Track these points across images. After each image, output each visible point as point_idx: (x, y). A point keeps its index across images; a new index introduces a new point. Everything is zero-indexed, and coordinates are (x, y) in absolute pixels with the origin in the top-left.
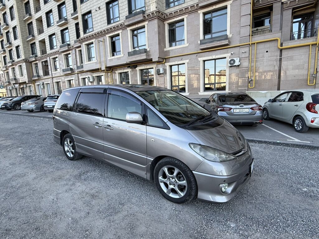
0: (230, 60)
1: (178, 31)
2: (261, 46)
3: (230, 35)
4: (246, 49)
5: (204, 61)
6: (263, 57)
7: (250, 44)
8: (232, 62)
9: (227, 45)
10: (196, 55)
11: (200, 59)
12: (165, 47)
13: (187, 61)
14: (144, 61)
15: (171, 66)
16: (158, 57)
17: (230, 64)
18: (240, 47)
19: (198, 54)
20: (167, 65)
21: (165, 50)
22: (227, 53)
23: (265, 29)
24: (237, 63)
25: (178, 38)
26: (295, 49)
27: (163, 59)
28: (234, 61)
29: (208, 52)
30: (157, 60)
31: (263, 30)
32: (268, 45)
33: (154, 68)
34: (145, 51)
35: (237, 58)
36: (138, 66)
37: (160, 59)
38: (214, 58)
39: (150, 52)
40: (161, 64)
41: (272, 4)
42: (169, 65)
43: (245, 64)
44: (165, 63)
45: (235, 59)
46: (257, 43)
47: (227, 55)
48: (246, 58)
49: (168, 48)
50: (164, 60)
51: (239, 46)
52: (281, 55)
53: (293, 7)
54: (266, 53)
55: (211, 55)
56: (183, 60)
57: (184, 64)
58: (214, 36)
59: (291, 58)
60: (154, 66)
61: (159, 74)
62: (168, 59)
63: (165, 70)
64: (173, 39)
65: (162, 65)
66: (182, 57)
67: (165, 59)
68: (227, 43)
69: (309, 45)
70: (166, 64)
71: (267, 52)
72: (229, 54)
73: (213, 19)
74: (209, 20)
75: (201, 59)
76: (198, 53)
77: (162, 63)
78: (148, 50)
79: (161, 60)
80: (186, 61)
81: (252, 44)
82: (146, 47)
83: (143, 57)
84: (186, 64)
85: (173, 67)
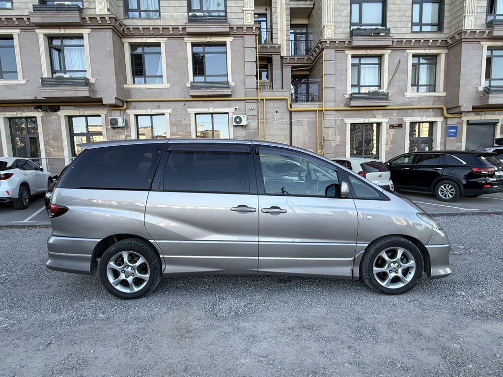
0: (234, 116)
1: (148, 61)
2: (270, 104)
3: (232, 84)
4: (253, 106)
5: (196, 114)
6: (273, 118)
7: (257, 100)
8: (238, 120)
9: (229, 96)
10: (184, 103)
11: (190, 110)
12: (126, 83)
13: (170, 111)
14: (79, 100)
15: (137, 116)
16: (116, 98)
17: (235, 122)
18: (247, 101)
19: (187, 103)
20: (131, 113)
21: (126, 86)
22: (229, 107)
23: (265, 84)
24: (244, 123)
25: (148, 70)
26: (304, 113)
27: (123, 101)
28: (241, 120)
29: (202, 102)
30: (113, 102)
31: (263, 84)
32: (277, 104)
33: (103, 116)
34: (86, 82)
35: (244, 116)
36: (61, 107)
37: (118, 101)
38: (212, 112)
39: (95, 85)
40: (119, 111)
41: (271, 55)
42: (135, 115)
43: (254, 124)
44: (126, 109)
45: (241, 116)
46: (266, 100)
47: (231, 110)
48: (254, 117)
49: (129, 85)
50: (125, 104)
51: (245, 100)
52: (291, 119)
53: (292, 65)
54: (276, 114)
55: (208, 107)
56: (162, 109)
57: (164, 114)
58: (209, 79)
59: (300, 123)
60: (103, 112)
61: (114, 128)
62: (130, 103)
63: (126, 122)
64: (139, 69)
65: (121, 112)
66: (159, 103)
67: (127, 102)
68: (230, 93)
69: (316, 111)
70: (128, 111)
71: (277, 112)
72: (233, 109)
73: (206, 55)
74: (201, 55)
75: (192, 111)
76: (187, 101)
77: (121, 108)
78: (92, 81)
79: (119, 103)
80: (167, 111)
81: (260, 100)
82: (88, 75)
83: (83, 92)
84: (167, 116)
85: (139, 117)
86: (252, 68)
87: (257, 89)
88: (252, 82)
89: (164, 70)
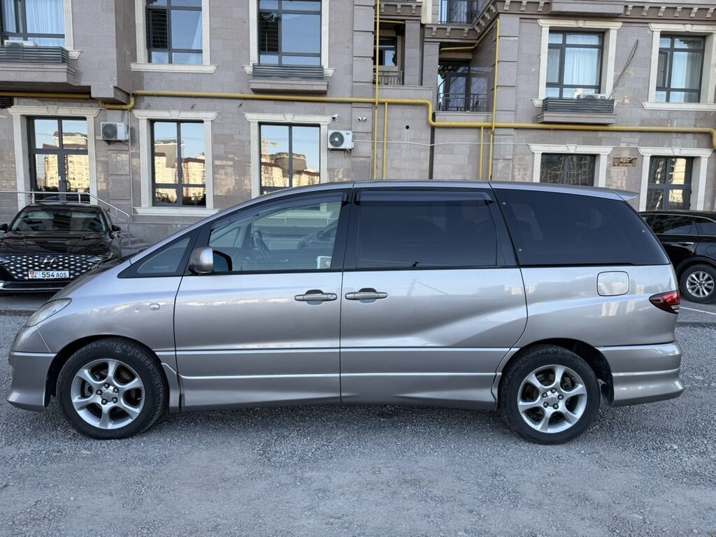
0: (331, 132)
1: (177, 21)
2: (397, 112)
3: (329, 71)
4: (365, 114)
5: (260, 124)
6: (400, 137)
7: (374, 103)
8: (337, 139)
9: (323, 93)
10: (239, 102)
11: (249, 116)
12: (134, 59)
13: (211, 115)
14: (48, 89)
15: (152, 122)
16: (115, 87)
17: (332, 143)
18: (354, 105)
19: (244, 102)
20: (142, 115)
21: (134, 67)
22: (322, 113)
23: (390, 74)
24: (347, 144)
25: (177, 37)
26: (457, 131)
27: (128, 95)
28: (342, 139)
29: (273, 102)
30: (110, 94)
31: (386, 74)
32: (409, 112)
33: (90, 119)
34: (62, 57)
35: (349, 132)
36: (15, 100)
37: (119, 93)
38: (289, 120)
39: (80, 61)
40: (121, 112)
41: (404, 20)
42: (148, 119)
43: (365, 149)
44: (134, 108)
45: (343, 133)
46: (389, 104)
47: (324, 120)
48: (365, 134)
49: (141, 64)
50: (132, 100)
51: (351, 103)
52: (432, 141)
53: (441, 40)
54: (408, 130)
55: (282, 112)
56: (198, 111)
57: (202, 122)
58: (287, 61)
59: (449, 150)
60: (90, 112)
61: (109, 142)
62: (142, 97)
63: (133, 132)
64: (159, 37)
65: (123, 116)
66: (194, 100)
67: (135, 96)
68: (324, 88)
69: (479, 128)
70: (136, 113)
71: (407, 127)
72: (328, 119)
73: (284, 17)
74: (275, 15)
75: (254, 118)
76: (245, 99)
77: (124, 107)
78: (74, 54)
79: (121, 98)
80: (209, 116)
81: (379, 103)
82: (67, 44)
83: (56, 74)
84: (207, 124)
85: (156, 124)
86: (366, 44)
87: (374, 83)
88: (365, 69)
89: (204, 39)
